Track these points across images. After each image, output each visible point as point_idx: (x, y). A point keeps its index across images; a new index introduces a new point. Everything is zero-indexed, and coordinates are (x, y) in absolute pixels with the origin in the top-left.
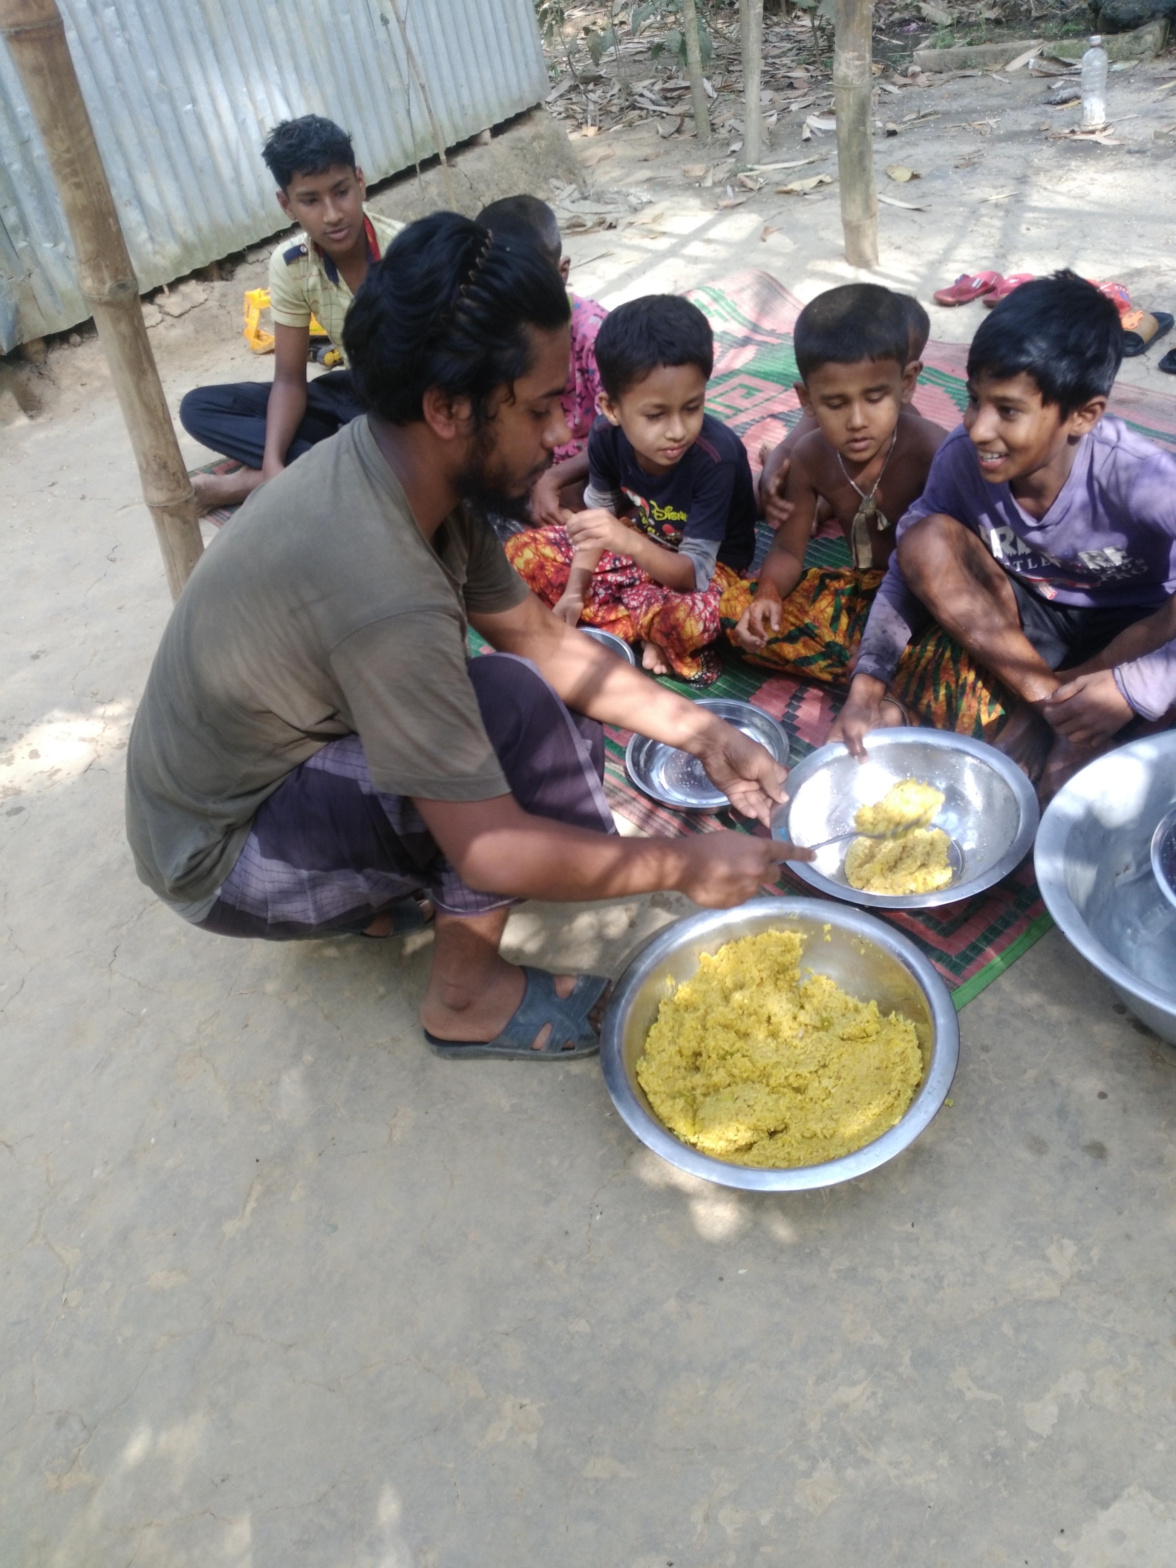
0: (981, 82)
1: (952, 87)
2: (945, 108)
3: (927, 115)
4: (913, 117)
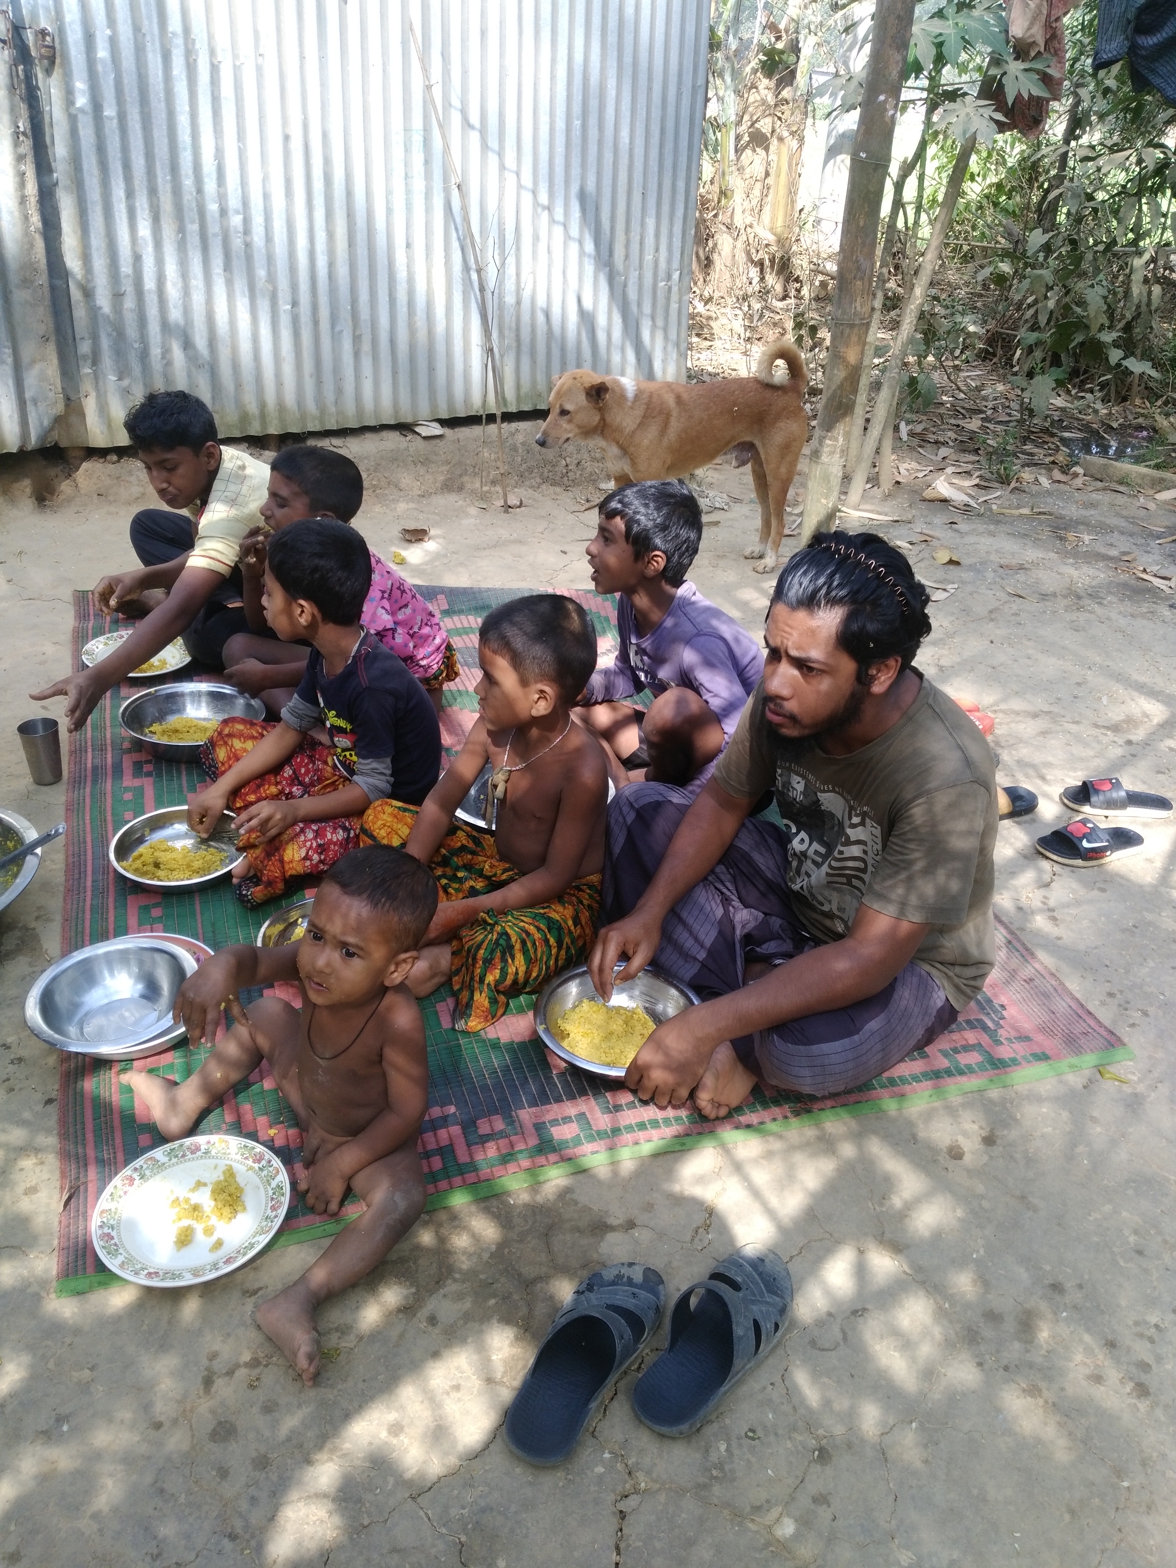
0: (1122, 500)
1: (1096, 496)
2: (1064, 513)
3: (1040, 513)
4: (1026, 511)
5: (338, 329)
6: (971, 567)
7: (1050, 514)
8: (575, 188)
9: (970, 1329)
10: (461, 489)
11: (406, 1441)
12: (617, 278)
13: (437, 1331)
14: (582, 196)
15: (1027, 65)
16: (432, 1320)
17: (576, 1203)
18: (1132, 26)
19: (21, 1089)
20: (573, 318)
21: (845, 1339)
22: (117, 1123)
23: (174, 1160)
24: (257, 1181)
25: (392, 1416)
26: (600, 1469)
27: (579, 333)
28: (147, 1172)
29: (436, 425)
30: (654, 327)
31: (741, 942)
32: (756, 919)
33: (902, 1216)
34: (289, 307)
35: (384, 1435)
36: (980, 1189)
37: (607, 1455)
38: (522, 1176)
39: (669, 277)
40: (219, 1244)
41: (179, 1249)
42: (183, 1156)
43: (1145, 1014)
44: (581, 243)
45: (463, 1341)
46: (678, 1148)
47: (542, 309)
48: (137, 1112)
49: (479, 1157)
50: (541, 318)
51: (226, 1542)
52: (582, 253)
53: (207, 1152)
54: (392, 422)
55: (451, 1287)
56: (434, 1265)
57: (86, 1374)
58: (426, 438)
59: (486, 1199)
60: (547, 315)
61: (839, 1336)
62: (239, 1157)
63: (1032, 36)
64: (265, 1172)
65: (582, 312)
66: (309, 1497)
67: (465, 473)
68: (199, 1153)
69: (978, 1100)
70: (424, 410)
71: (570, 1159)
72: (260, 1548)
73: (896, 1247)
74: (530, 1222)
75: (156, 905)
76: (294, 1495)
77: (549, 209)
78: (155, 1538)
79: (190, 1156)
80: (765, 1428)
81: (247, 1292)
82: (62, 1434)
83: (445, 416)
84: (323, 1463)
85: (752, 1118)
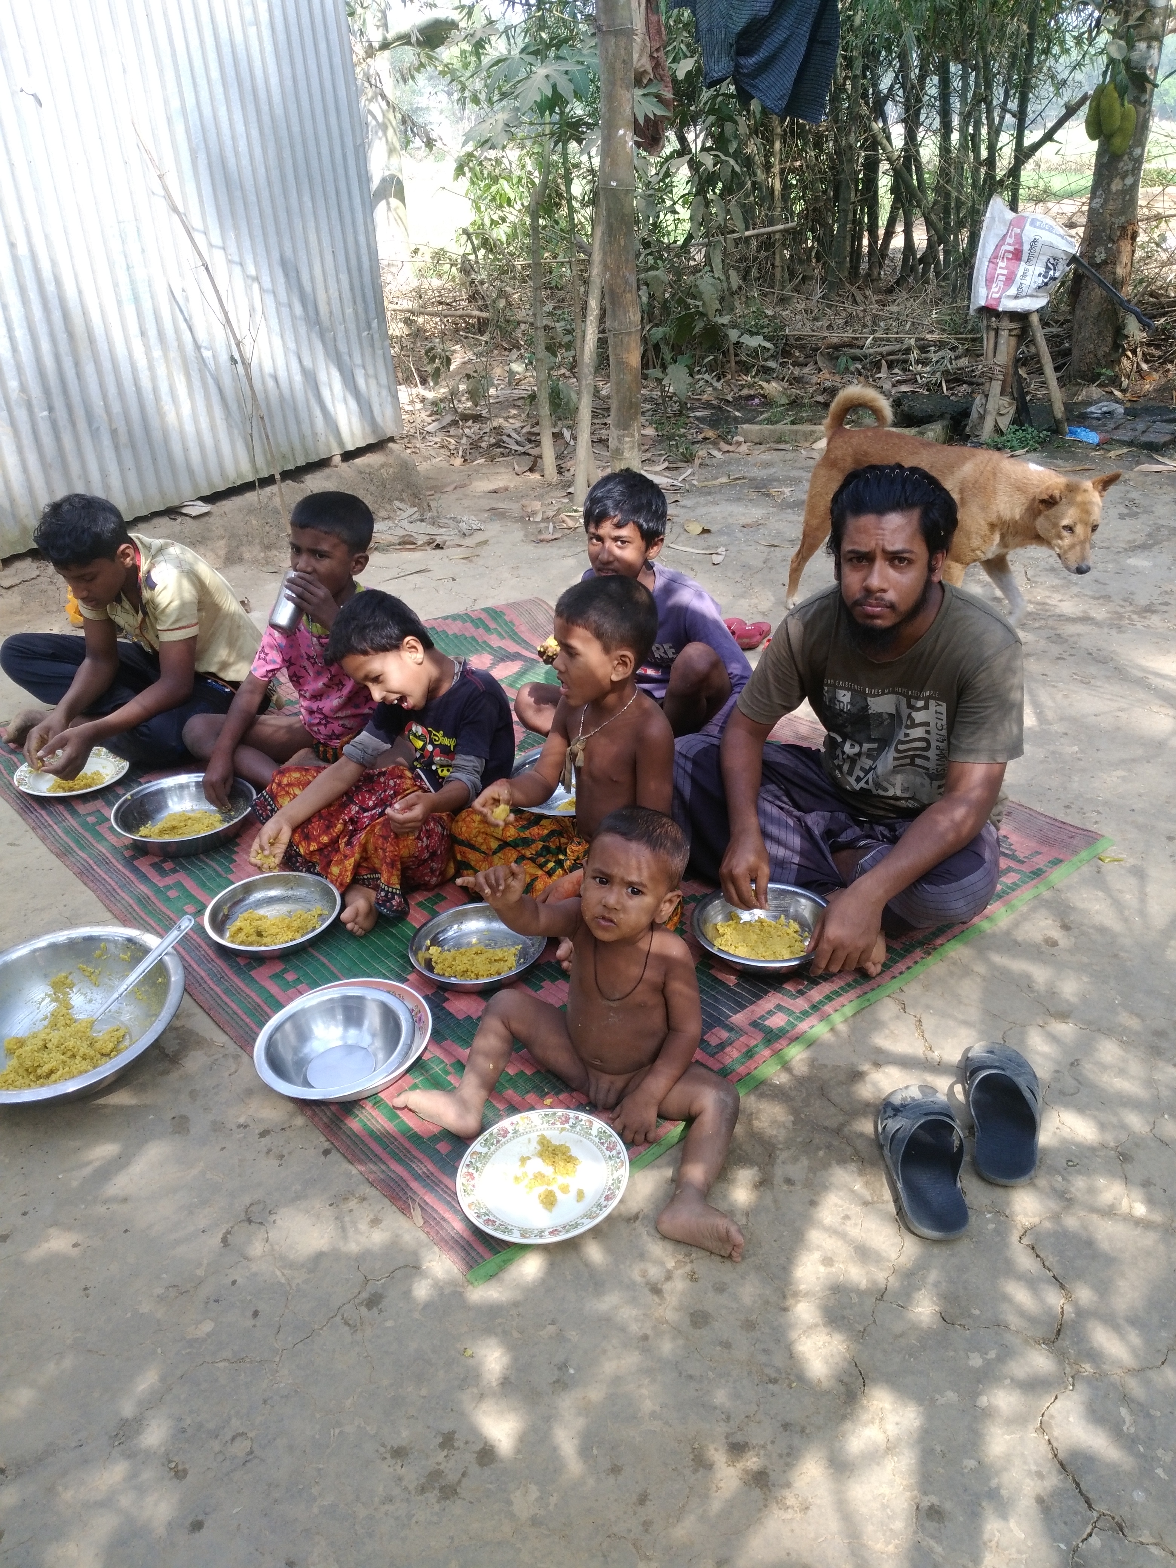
0: (790, 456)
1: (766, 457)
2: (752, 475)
3: (736, 479)
4: (724, 480)
5: (95, 426)
6: (721, 532)
7: (744, 478)
8: (276, 255)
9: (1152, 1047)
10: (241, 560)
11: (841, 1266)
12: (327, 335)
13: (798, 1187)
14: (284, 263)
15: (645, 91)
16: (789, 1181)
17: (826, 1066)
18: (734, 49)
19: (290, 1153)
20: (298, 378)
21: (1080, 1083)
22: (407, 1145)
23: (493, 1148)
24: (576, 1137)
25: (816, 1256)
26: (991, 1226)
27: (306, 393)
28: (478, 1164)
29: (200, 503)
30: (367, 376)
31: (822, 838)
32: (823, 817)
33: (1053, 993)
34: (46, 413)
35: (822, 1269)
36: (1085, 960)
37: (988, 1216)
38: (771, 1061)
39: (369, 327)
40: (580, 1195)
41: (550, 1210)
42: (498, 1142)
43: (1099, 813)
44: (290, 306)
45: (825, 1188)
46: (867, 1004)
47: (271, 376)
48: (416, 1129)
49: (728, 1061)
50: (271, 383)
51: (770, 1386)
52: (293, 317)
53: (516, 1132)
54: (162, 508)
55: (783, 1155)
56: (757, 1146)
57: (551, 1329)
58: (196, 518)
59: (756, 1087)
60: (276, 379)
61: (1074, 1083)
62: (546, 1125)
63: (643, 66)
64: (579, 1128)
65: (304, 371)
66: (805, 1332)
67: (240, 544)
68: (509, 1135)
69: (1040, 903)
70: (188, 492)
71: (797, 1038)
72: (801, 1378)
73: (1063, 1016)
74: (804, 1091)
75: (285, 971)
76: (794, 1335)
77: (257, 279)
78: (715, 1408)
79: (503, 1140)
80: (1076, 1156)
81: (630, 1219)
82: (573, 1376)
83: (207, 492)
84: (795, 1306)
85: (901, 966)
